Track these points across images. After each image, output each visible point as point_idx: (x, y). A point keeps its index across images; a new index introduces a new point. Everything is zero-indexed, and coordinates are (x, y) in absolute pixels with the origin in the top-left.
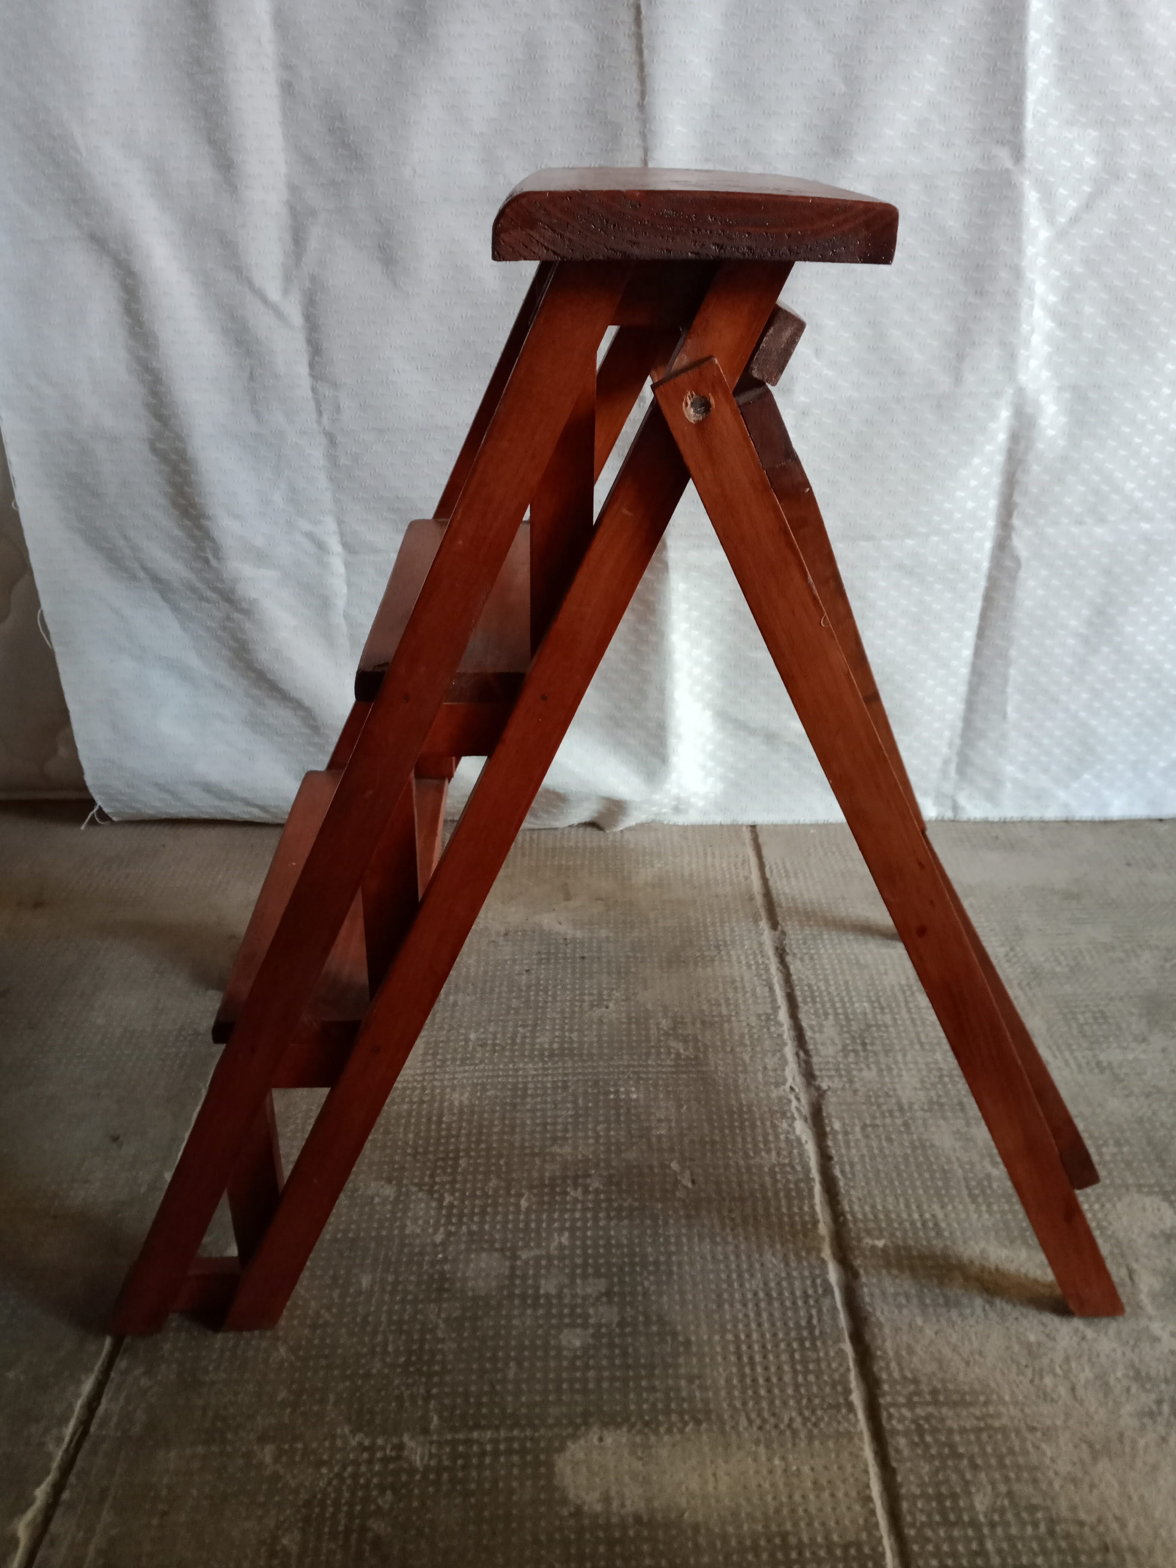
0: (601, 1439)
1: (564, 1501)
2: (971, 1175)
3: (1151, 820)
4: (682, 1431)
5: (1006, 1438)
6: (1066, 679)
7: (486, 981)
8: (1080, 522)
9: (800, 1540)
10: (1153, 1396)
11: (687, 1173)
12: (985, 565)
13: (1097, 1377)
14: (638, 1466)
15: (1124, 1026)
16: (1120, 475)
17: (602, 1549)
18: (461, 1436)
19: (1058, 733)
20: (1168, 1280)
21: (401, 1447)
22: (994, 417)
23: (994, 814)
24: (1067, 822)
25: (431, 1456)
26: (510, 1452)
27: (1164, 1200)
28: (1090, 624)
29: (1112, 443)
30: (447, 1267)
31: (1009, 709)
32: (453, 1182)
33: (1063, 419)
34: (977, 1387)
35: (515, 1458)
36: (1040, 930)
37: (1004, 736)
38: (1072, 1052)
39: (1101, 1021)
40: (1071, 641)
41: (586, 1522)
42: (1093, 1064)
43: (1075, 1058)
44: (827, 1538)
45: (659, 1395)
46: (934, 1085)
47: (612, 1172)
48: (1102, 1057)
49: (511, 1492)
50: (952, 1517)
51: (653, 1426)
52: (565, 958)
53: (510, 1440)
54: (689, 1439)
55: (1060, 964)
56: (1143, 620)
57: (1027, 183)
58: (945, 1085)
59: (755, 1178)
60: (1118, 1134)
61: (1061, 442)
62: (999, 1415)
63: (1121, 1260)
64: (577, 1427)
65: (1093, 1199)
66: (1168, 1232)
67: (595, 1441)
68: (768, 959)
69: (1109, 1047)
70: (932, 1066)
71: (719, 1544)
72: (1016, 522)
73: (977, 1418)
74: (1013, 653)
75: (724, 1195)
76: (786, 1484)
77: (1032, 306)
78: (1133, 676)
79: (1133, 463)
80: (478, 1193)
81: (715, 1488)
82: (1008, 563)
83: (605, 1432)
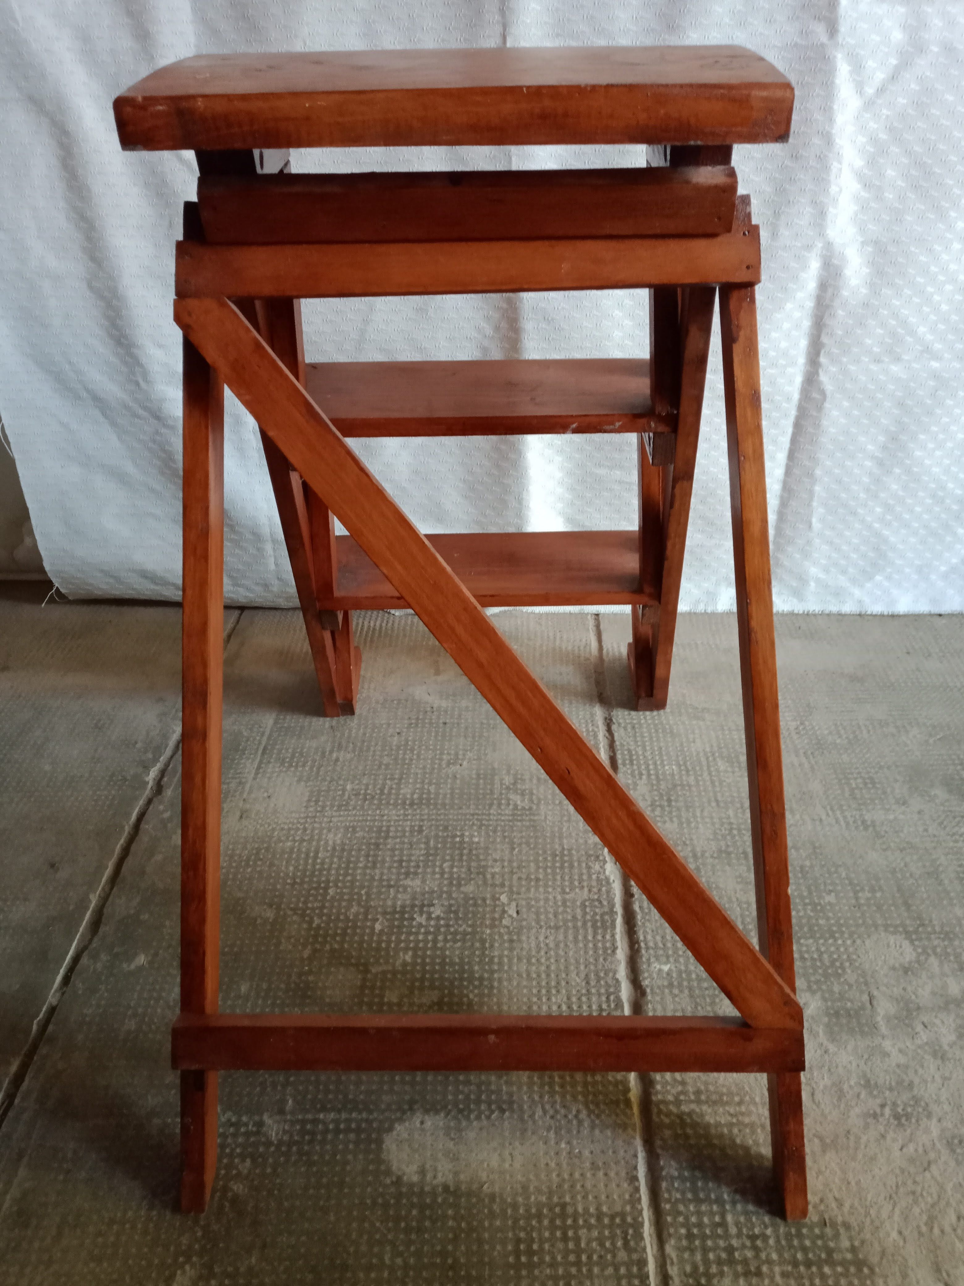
0: (422, 1123)
1: (388, 1172)
2: (747, 913)
3: (931, 615)
4: (488, 1118)
5: (753, 1132)
6: (862, 495)
7: (363, 741)
8: (878, 361)
9: (576, 1211)
10: (878, 1101)
11: (514, 904)
12: (796, 396)
13: (834, 1084)
14: (451, 1145)
15: (889, 790)
16: (914, 320)
17: (414, 1212)
18: (309, 1116)
19: (855, 541)
20: (902, 1004)
21: (260, 1124)
22: (805, 267)
23: (799, 607)
24: (860, 615)
25: (285, 1132)
26: (348, 1130)
27: (906, 938)
28: (884, 448)
29: (907, 292)
30: (311, 978)
31: (814, 520)
32: (323, 907)
33: (866, 270)
34: (734, 1089)
35: (352, 1136)
36: (827, 708)
37: (809, 542)
38: (842, 812)
39: (870, 786)
40: (868, 463)
41: (404, 1190)
42: (859, 823)
43: (845, 817)
44: (598, 1209)
45: (473, 1087)
46: (724, 837)
47: (452, 902)
48: (868, 817)
49: (346, 1163)
50: (702, 1195)
51: (466, 1113)
52: (431, 723)
53: (349, 1121)
54: (493, 1125)
55: (840, 737)
56: (931, 446)
57: (839, 56)
58: (733, 837)
59: (569, 910)
60: (873, 882)
61: (864, 291)
62: (749, 1113)
63: (864, 988)
64: (404, 1112)
65: (846, 936)
66: (907, 965)
67: (418, 1125)
68: (598, 727)
69: (873, 809)
70: (724, 820)
71: (509, 1211)
72: (823, 359)
73: (731, 1115)
74: (818, 472)
75: (542, 924)
76: (568, 1164)
77: (841, 169)
78: (921, 494)
79: (926, 309)
80: (342, 917)
81: (511, 1165)
82: (815, 395)
83: (426, 1117)
